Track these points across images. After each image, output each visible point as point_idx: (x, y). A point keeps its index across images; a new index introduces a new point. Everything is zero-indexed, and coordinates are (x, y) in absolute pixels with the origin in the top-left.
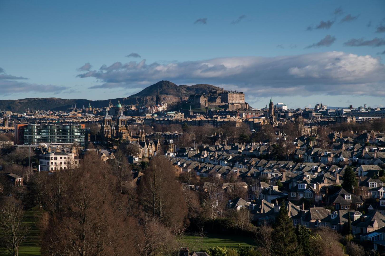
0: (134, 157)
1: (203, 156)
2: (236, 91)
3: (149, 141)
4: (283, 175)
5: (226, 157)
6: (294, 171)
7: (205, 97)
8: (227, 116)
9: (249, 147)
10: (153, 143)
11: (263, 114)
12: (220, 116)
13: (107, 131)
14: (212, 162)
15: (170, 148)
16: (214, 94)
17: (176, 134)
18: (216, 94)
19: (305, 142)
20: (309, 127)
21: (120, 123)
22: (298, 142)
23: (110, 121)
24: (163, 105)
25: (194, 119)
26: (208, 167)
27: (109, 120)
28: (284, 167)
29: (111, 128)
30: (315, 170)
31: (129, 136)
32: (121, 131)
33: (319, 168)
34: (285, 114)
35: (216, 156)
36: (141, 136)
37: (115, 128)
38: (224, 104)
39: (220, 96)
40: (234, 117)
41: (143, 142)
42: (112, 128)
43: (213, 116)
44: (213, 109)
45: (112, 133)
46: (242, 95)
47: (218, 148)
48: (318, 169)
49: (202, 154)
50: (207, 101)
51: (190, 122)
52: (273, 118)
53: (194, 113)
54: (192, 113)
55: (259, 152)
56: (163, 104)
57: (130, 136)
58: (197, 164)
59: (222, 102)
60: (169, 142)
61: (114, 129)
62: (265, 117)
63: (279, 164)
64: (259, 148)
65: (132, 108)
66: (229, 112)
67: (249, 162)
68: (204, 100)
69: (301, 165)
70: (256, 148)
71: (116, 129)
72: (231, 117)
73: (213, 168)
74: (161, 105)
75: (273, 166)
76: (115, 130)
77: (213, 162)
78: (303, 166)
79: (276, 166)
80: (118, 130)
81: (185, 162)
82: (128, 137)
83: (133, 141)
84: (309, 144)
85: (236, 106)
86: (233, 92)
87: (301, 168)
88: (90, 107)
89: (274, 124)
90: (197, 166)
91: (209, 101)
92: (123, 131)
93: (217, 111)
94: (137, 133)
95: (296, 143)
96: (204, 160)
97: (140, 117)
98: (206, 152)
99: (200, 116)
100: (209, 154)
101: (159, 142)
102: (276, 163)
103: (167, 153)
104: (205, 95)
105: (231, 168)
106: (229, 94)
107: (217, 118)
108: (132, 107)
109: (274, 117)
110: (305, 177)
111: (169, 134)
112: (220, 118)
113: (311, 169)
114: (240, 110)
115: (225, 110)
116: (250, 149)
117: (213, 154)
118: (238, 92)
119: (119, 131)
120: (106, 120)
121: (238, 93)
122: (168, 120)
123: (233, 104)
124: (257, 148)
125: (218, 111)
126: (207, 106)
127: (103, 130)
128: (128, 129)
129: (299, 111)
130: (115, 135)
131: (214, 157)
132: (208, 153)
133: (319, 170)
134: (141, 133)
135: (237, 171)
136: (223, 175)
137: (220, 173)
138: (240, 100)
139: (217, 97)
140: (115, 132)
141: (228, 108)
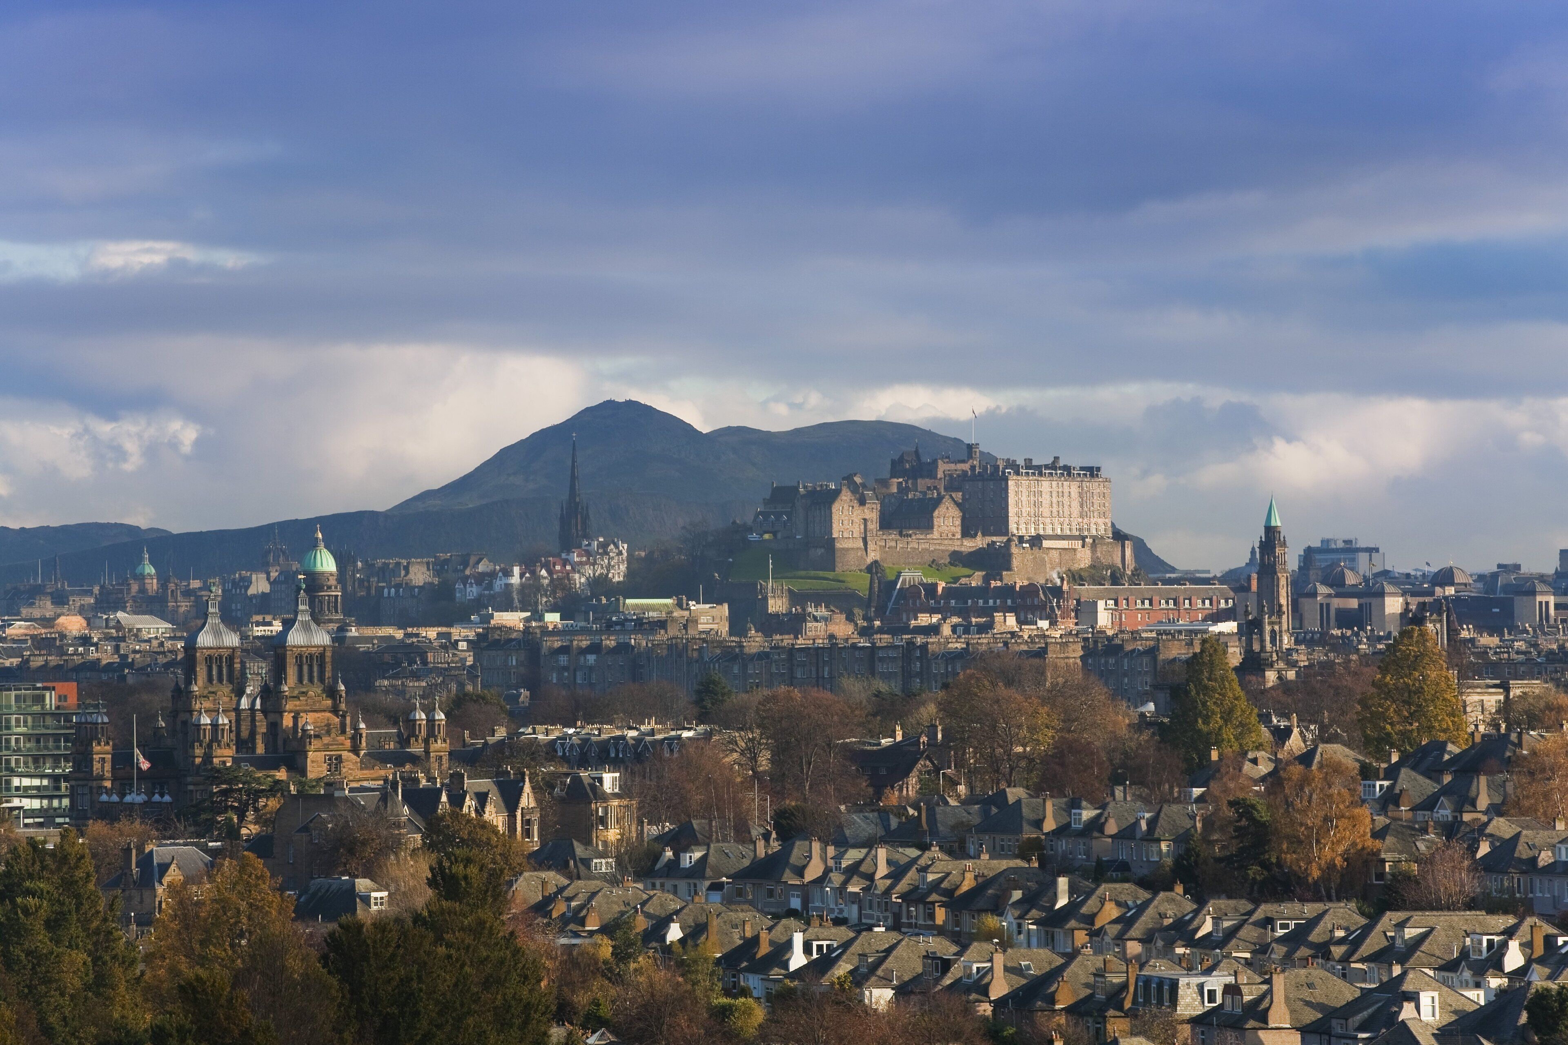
0: (362, 884)
1: (800, 872)
2: (1056, 459)
3: (466, 781)
4: (1270, 991)
5: (942, 880)
6: (1353, 965)
7: (862, 502)
8: (998, 616)
9: (1087, 814)
10: (494, 796)
11: (1223, 605)
12: (955, 620)
13: (206, 720)
14: (855, 908)
15: (603, 821)
16: (922, 483)
17: (652, 733)
18: (929, 482)
19: (1447, 779)
20: (1495, 686)
21: (291, 673)
22: (1400, 780)
23: (231, 659)
24: (606, 553)
25: (787, 640)
26: (815, 944)
27: (225, 653)
28: (1297, 938)
29: (238, 703)
30: (1487, 960)
31: (345, 754)
32: (295, 719)
33: (1514, 945)
34: (1360, 605)
35: (882, 870)
36: (427, 752)
37: (258, 706)
38: (980, 542)
39: (958, 496)
40: (1044, 624)
41: (426, 790)
42: (244, 703)
43: (909, 620)
44: (910, 576)
45: (245, 734)
46: (1094, 486)
47: (894, 823)
48: (1503, 955)
49: (793, 859)
50: (873, 526)
51: (762, 656)
52: (1268, 628)
53: (796, 598)
54: (779, 602)
55: (1154, 848)
56: (604, 546)
57: (355, 750)
58: (748, 928)
59: (967, 532)
60: (593, 787)
61: (252, 709)
62: (1235, 624)
63: (1268, 922)
64: (1152, 823)
65: (411, 576)
66: (1009, 590)
67: (1084, 910)
68: (858, 519)
69: (1401, 926)
70: (1133, 821)
71: (264, 711)
72: (1020, 622)
73: (846, 945)
74: (588, 554)
75: (1231, 933)
76: (259, 716)
77: (860, 909)
78: (1410, 933)
79: (1249, 932)
80: (281, 713)
81: (677, 912)
82: (339, 758)
83: (365, 784)
84: (1473, 793)
85: (1055, 555)
86: (1039, 468)
87: (1398, 942)
88: (150, 570)
89: (1271, 665)
90: (749, 934)
91: (886, 523)
92: (310, 722)
93: (935, 585)
94: (399, 734)
95: (1391, 788)
96: (805, 902)
97: (453, 630)
98: (816, 846)
99: (826, 619)
100: (838, 858)
101: (527, 788)
102: (1250, 913)
103: (574, 857)
104: (864, 486)
105: (954, 949)
106: (1011, 483)
107: (934, 630)
108: (412, 569)
109: (1271, 623)
110: (1413, 1004)
111: (604, 736)
112: (954, 628)
113: (1464, 953)
114: (1077, 577)
115: (987, 579)
116: (1096, 826)
117: (861, 856)
118: (1067, 469)
119: (287, 721)
120: (207, 653)
121: (1069, 474)
122: (623, 648)
123: (1036, 541)
124: (1137, 823)
125: (941, 585)
126: (873, 555)
127: (183, 716)
128: (343, 706)
129: (1452, 583)
130: (260, 749)
131: (870, 877)
132: (831, 851)
133: (1514, 959)
134: (424, 733)
135: (991, 968)
136: (902, 991)
137: (885, 981)
138: (1081, 516)
139: (938, 502)
140: (262, 728)
141: (1009, 568)
